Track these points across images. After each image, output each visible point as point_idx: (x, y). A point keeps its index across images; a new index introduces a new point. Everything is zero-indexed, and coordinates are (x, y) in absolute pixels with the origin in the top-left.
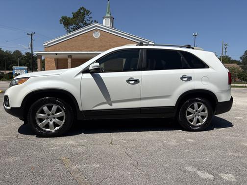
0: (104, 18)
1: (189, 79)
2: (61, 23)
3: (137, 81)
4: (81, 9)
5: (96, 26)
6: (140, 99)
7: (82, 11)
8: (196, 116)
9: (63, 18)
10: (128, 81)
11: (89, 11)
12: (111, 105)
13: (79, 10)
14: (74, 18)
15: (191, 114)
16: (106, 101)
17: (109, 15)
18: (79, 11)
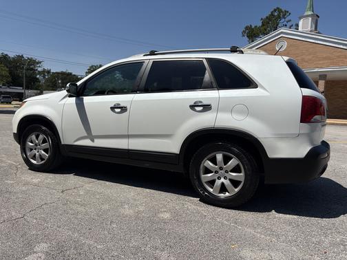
0: (300, 18)
1: (207, 108)
2: (244, 36)
3: (124, 109)
4: (275, 10)
5: (282, 33)
6: (128, 136)
7: (276, 14)
8: (219, 178)
9: (247, 28)
10: (113, 109)
11: (286, 12)
12: (93, 141)
13: (272, 12)
14: (263, 25)
15: (210, 172)
16: (86, 135)
17: (310, 13)
18: (272, 14)
